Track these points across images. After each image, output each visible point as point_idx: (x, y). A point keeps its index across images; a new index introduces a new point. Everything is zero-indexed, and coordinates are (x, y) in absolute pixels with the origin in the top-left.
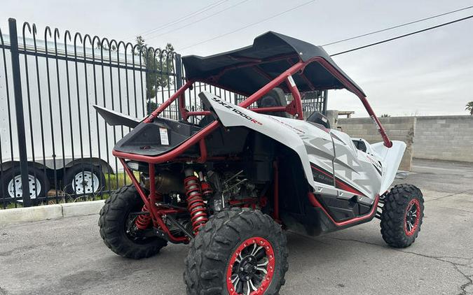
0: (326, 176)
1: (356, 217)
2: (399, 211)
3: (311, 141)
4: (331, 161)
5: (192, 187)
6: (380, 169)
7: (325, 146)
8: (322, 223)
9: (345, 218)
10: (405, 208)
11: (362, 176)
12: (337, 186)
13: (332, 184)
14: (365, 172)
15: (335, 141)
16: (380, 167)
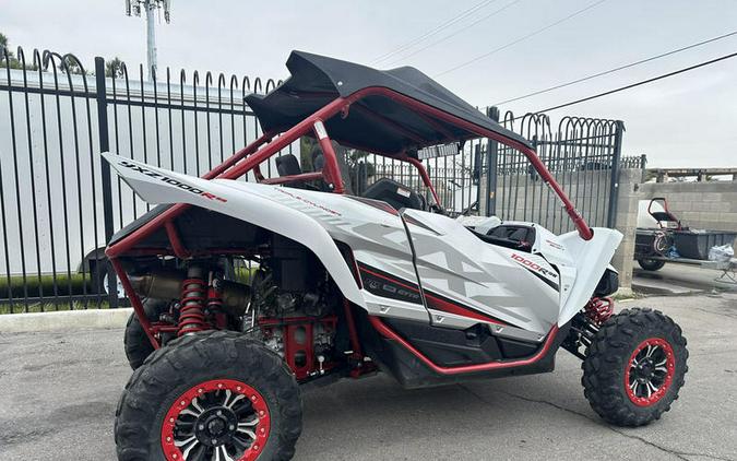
0: (401, 287)
1: (494, 361)
2: (609, 359)
3: (354, 229)
4: (411, 263)
5: (191, 295)
6: (555, 280)
7: (388, 236)
8: (401, 365)
9: (463, 362)
10: (625, 354)
11: (495, 290)
12: (430, 305)
13: (418, 302)
14: (504, 284)
15: (413, 228)
16: (555, 276)
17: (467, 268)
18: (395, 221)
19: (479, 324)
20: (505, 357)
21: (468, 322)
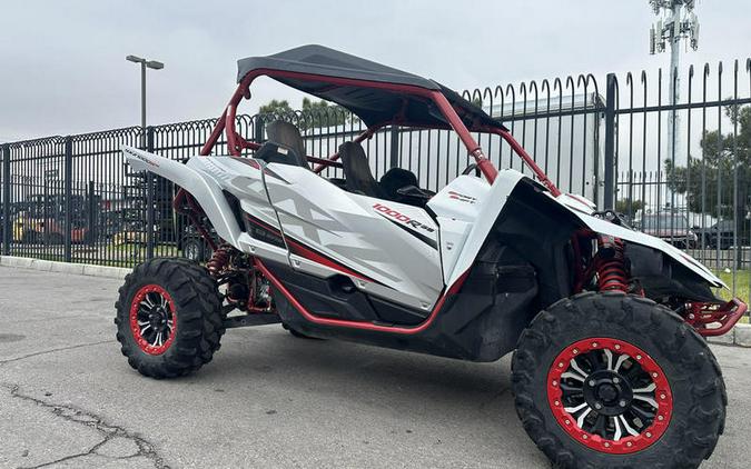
1: (368, 321)
3: (232, 182)
4: (273, 211)
6: (433, 236)
7: (251, 186)
9: (330, 313)
11: (351, 240)
12: (293, 251)
13: (282, 246)
14: (361, 235)
15: (269, 179)
16: (431, 230)
17: (316, 216)
18: (257, 174)
19: (338, 275)
20: (382, 320)
21: (328, 271)
